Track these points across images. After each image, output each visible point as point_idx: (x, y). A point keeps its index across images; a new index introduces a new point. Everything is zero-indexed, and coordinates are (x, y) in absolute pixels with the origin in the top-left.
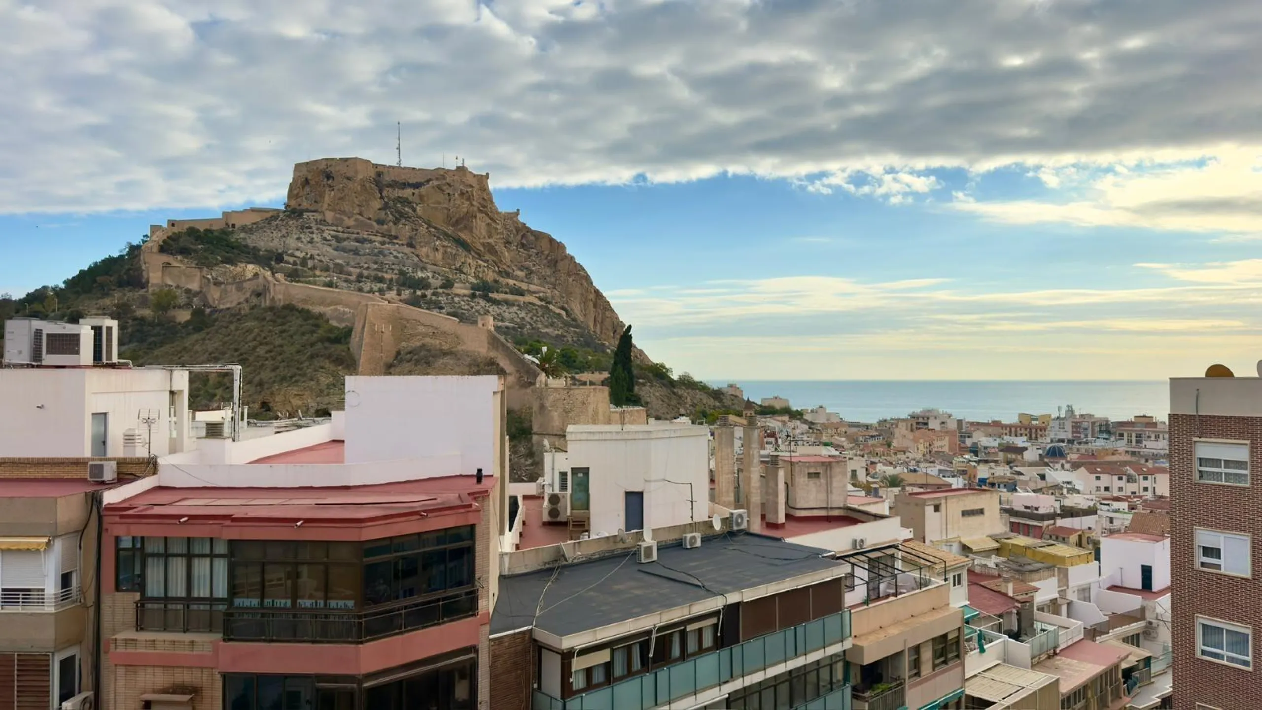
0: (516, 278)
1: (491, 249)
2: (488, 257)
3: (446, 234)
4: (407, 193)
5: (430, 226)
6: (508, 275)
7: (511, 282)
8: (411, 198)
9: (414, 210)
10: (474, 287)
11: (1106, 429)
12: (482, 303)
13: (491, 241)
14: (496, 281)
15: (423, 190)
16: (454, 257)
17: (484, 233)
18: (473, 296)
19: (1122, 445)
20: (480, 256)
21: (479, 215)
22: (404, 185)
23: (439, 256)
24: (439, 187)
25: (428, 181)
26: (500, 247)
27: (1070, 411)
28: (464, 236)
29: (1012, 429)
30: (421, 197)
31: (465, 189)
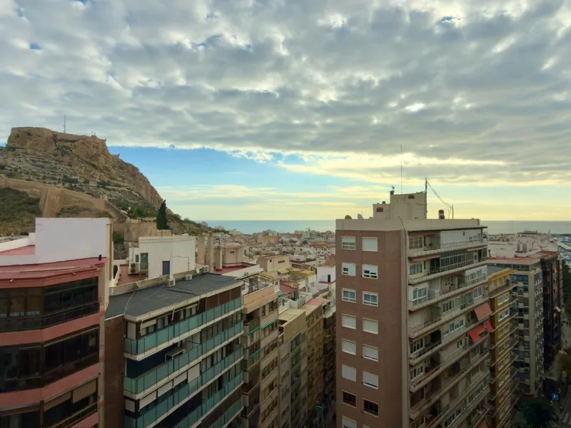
0: (118, 181)
1: (107, 169)
2: (105, 172)
3: (86, 162)
4: (69, 144)
5: (78, 157)
6: (114, 179)
7: (115, 182)
8: (70, 146)
9: (71, 151)
10: (99, 183)
11: (319, 235)
12: (103, 189)
13: (107, 166)
14: (109, 181)
15: (76, 143)
16: (90, 171)
17: (104, 161)
18: (98, 187)
19: (323, 240)
20: (101, 171)
21: (102, 155)
22: (67, 141)
23: (83, 171)
24: (83, 143)
25: (78, 140)
26: (111, 168)
27: (309, 230)
28: (95, 163)
29: (293, 235)
30: (75, 146)
31: (95, 145)
